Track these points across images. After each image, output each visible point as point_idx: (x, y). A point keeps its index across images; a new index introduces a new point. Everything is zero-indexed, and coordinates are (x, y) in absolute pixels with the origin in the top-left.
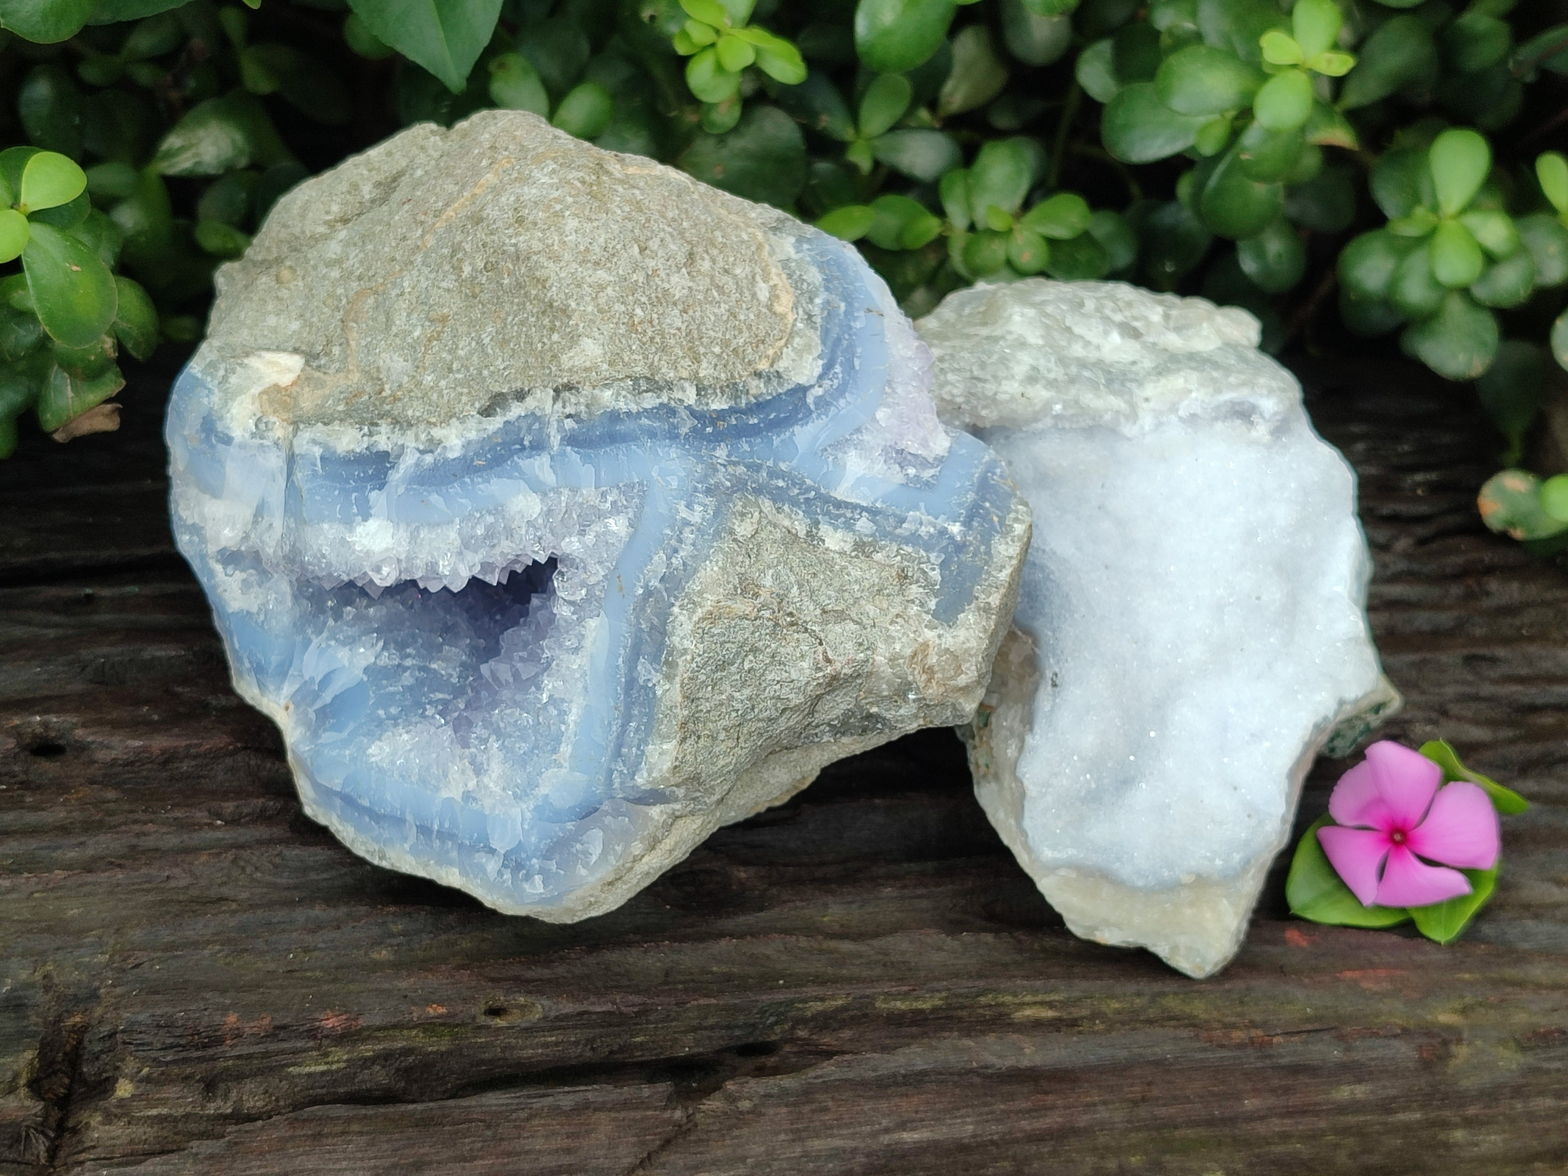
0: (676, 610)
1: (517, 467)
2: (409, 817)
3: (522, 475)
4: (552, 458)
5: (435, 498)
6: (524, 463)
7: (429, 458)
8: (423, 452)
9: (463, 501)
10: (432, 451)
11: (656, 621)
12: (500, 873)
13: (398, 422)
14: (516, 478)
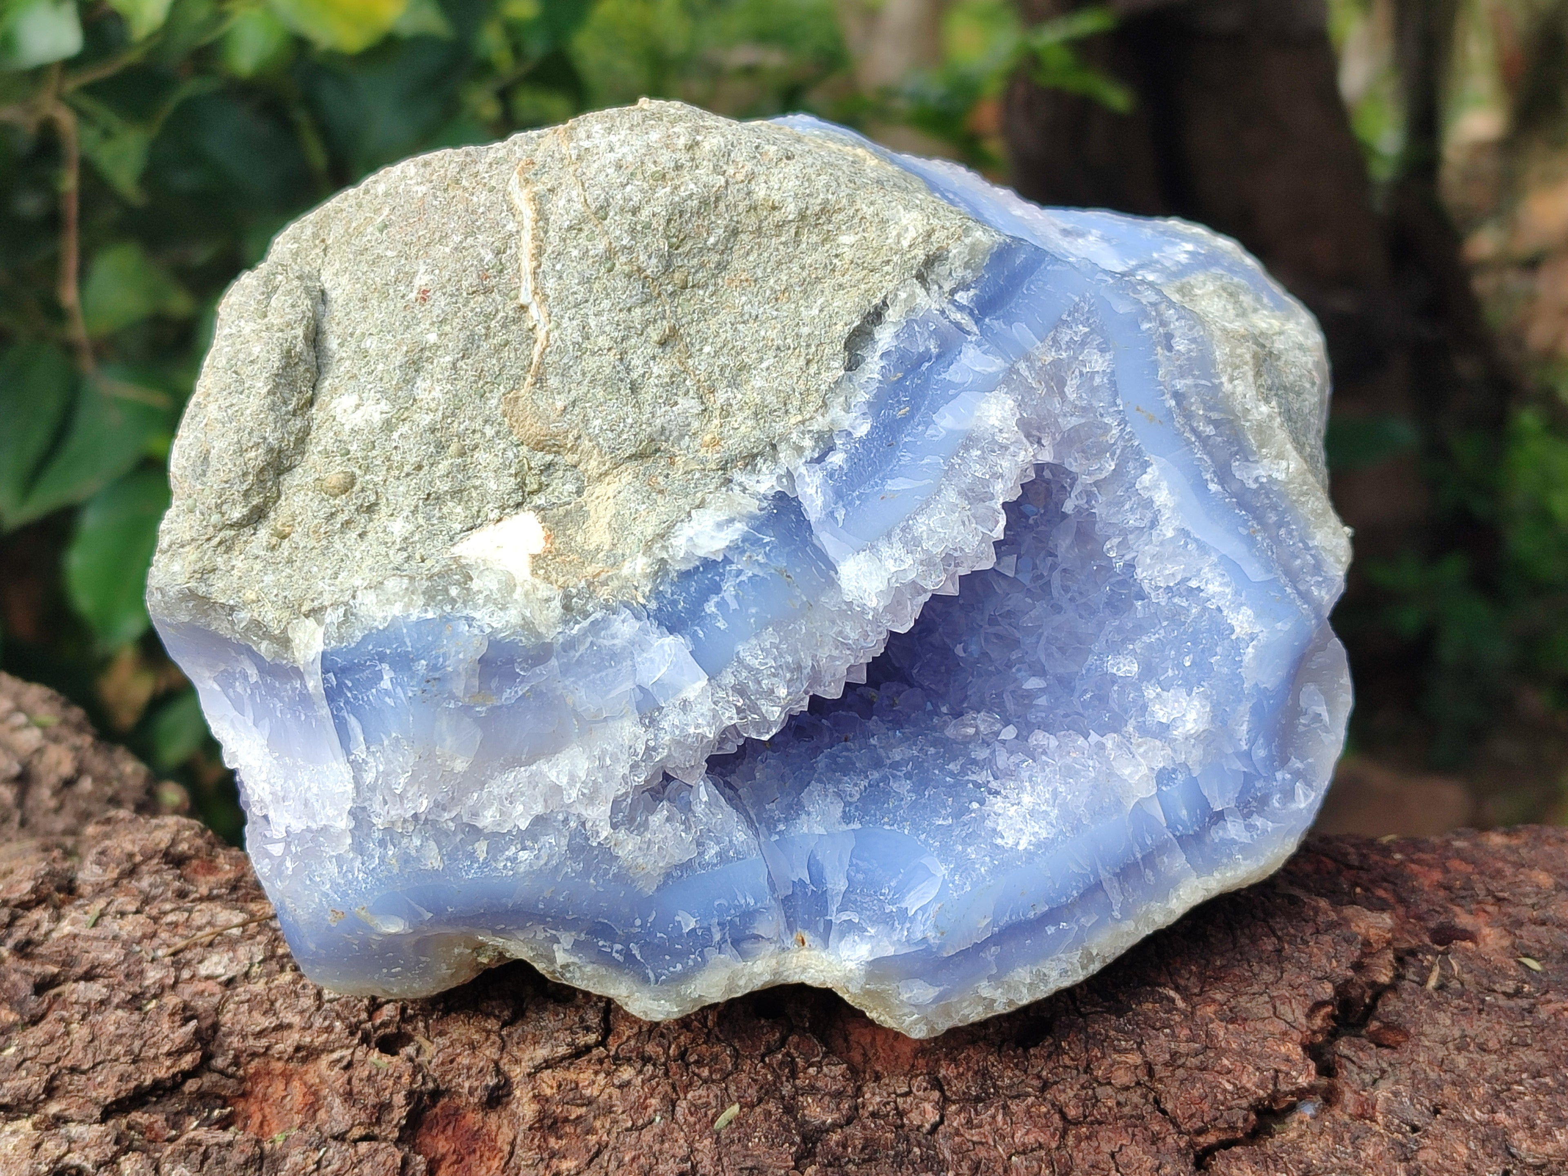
0: (1227, 387)
1: (951, 384)
2: (1104, 875)
3: (960, 388)
4: (979, 344)
5: (892, 485)
6: (953, 374)
7: (837, 459)
8: (820, 459)
9: (926, 461)
10: (832, 449)
11: (1214, 415)
12: (1249, 827)
13: (754, 456)
14: (954, 397)
